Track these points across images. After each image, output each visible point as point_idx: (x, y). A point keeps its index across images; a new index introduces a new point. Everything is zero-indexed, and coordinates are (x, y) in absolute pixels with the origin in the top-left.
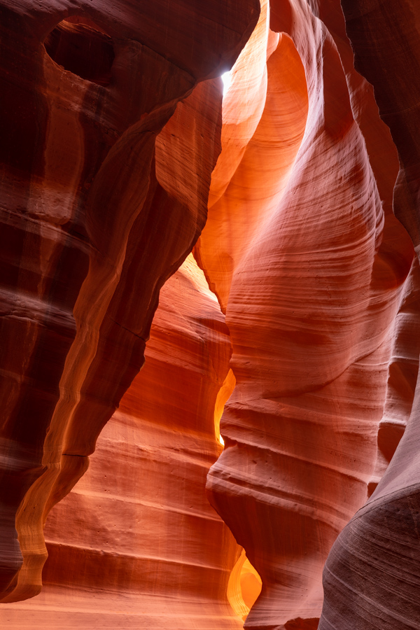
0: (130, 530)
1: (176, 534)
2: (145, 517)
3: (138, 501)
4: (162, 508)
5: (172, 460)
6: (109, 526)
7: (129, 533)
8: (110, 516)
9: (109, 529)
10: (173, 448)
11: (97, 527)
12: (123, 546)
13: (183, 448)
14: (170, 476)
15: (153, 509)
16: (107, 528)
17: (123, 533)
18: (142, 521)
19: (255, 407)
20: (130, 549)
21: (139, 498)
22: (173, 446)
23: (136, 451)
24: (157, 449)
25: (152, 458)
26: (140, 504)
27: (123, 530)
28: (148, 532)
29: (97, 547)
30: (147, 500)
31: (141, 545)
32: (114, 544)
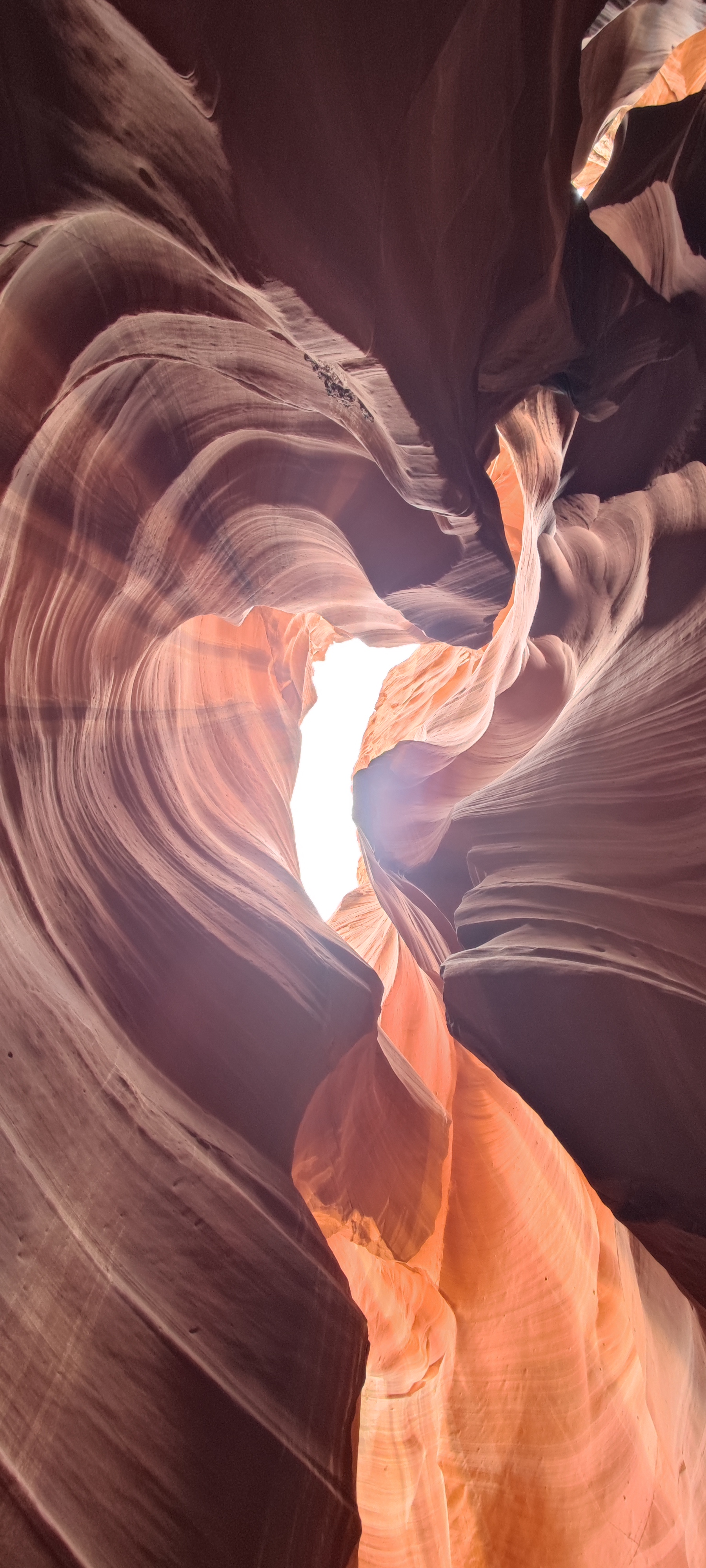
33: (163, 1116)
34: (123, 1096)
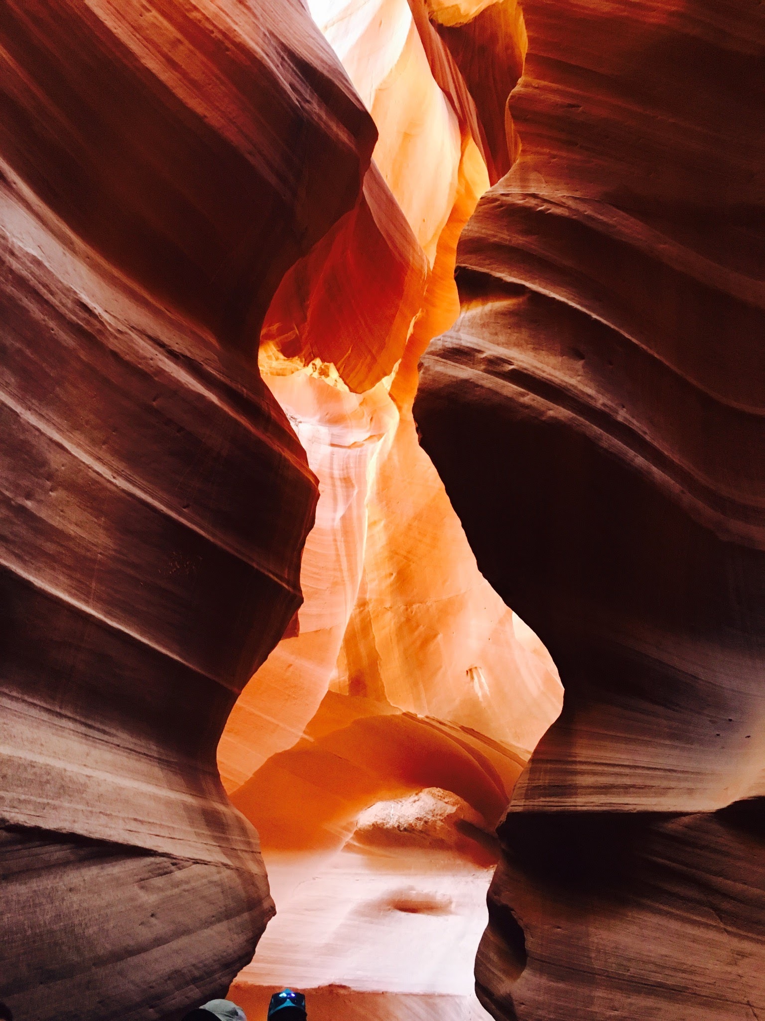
2: (71, 487)
28: (72, 530)
33: (130, 332)
34: (88, 323)
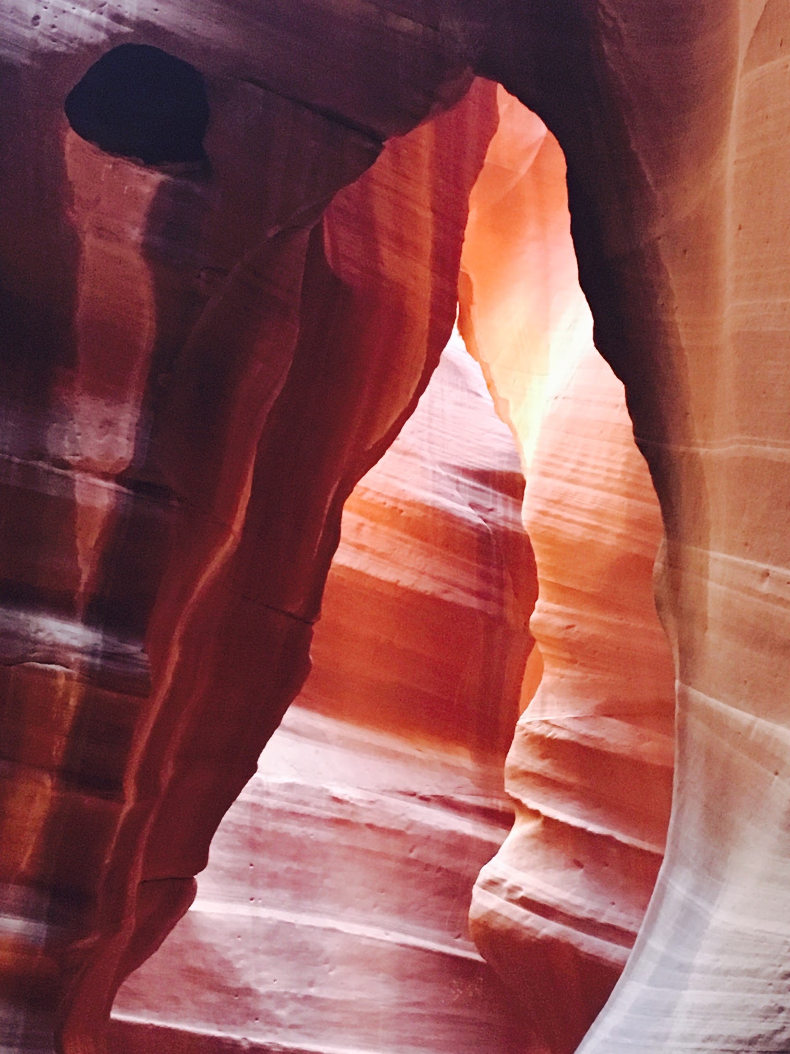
0: (312, 991)
1: (421, 999)
3: (330, 923)
4: (388, 938)
5: (412, 824)
6: (260, 982)
7: (307, 998)
8: (262, 957)
9: (262, 990)
10: (414, 795)
11: (232, 984)
12: (292, 1027)
13: (438, 792)
14: (409, 862)
15: (365, 942)
16: (254, 986)
17: (294, 998)
18: (339, 970)
19: (585, 737)
20: (309, 1035)
21: (333, 915)
22: (414, 788)
23: (324, 803)
24: (374, 796)
25: (366, 818)
26: (334, 930)
27: (293, 991)
29: (233, 1031)
30: (352, 920)
31: (338, 1025)
32: (274, 1023)
